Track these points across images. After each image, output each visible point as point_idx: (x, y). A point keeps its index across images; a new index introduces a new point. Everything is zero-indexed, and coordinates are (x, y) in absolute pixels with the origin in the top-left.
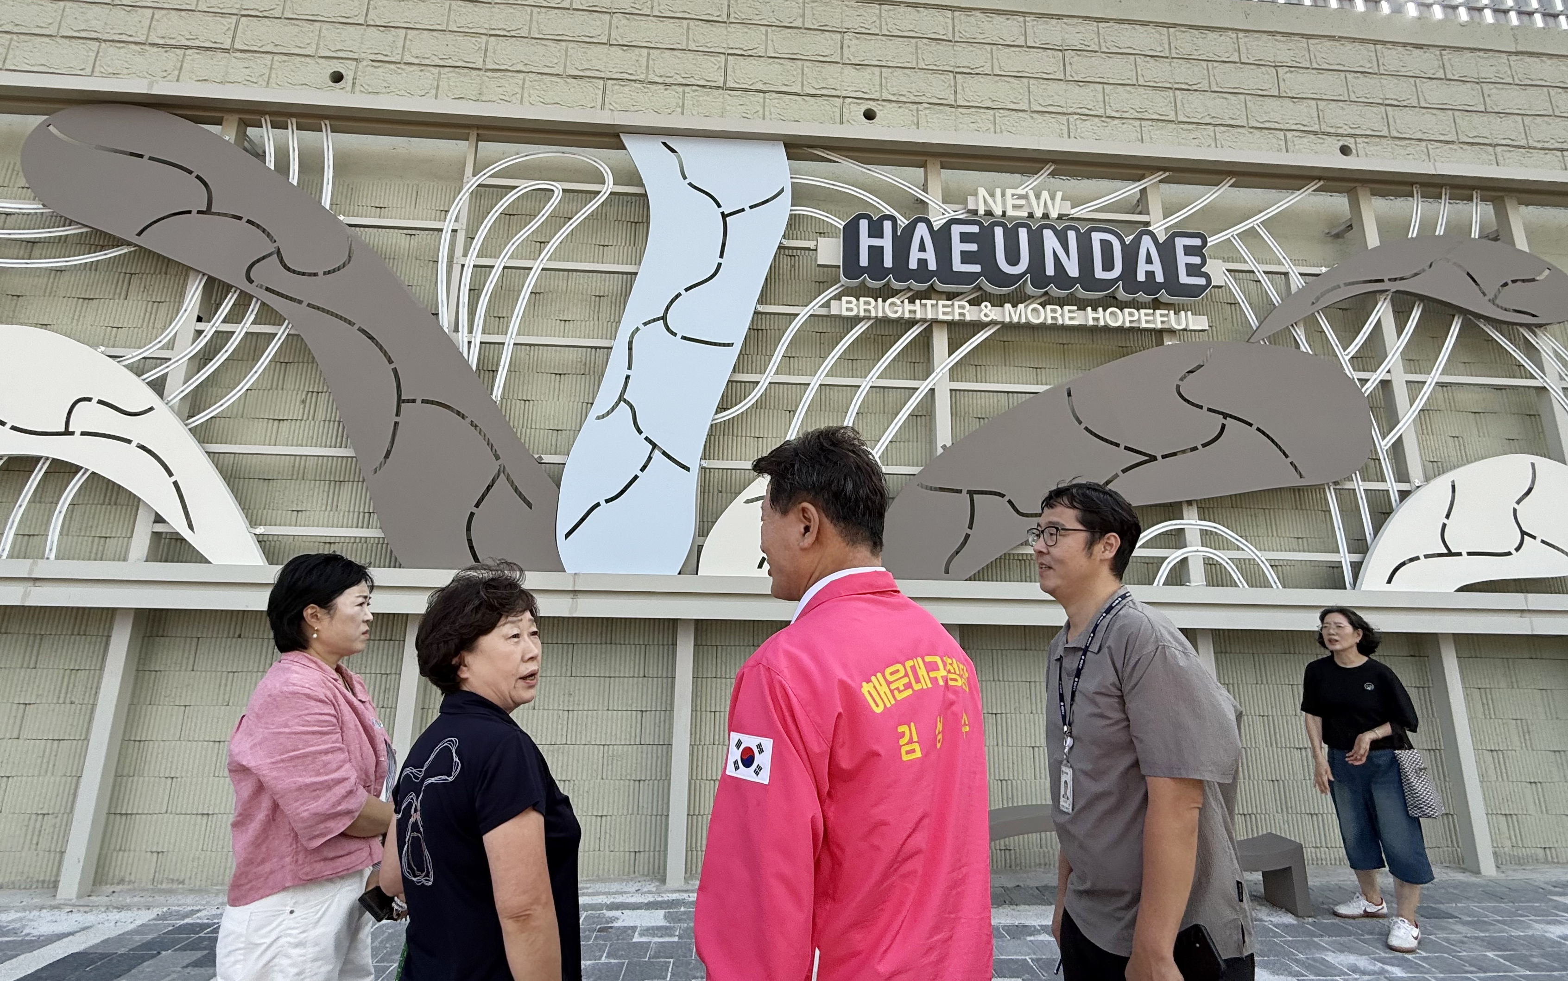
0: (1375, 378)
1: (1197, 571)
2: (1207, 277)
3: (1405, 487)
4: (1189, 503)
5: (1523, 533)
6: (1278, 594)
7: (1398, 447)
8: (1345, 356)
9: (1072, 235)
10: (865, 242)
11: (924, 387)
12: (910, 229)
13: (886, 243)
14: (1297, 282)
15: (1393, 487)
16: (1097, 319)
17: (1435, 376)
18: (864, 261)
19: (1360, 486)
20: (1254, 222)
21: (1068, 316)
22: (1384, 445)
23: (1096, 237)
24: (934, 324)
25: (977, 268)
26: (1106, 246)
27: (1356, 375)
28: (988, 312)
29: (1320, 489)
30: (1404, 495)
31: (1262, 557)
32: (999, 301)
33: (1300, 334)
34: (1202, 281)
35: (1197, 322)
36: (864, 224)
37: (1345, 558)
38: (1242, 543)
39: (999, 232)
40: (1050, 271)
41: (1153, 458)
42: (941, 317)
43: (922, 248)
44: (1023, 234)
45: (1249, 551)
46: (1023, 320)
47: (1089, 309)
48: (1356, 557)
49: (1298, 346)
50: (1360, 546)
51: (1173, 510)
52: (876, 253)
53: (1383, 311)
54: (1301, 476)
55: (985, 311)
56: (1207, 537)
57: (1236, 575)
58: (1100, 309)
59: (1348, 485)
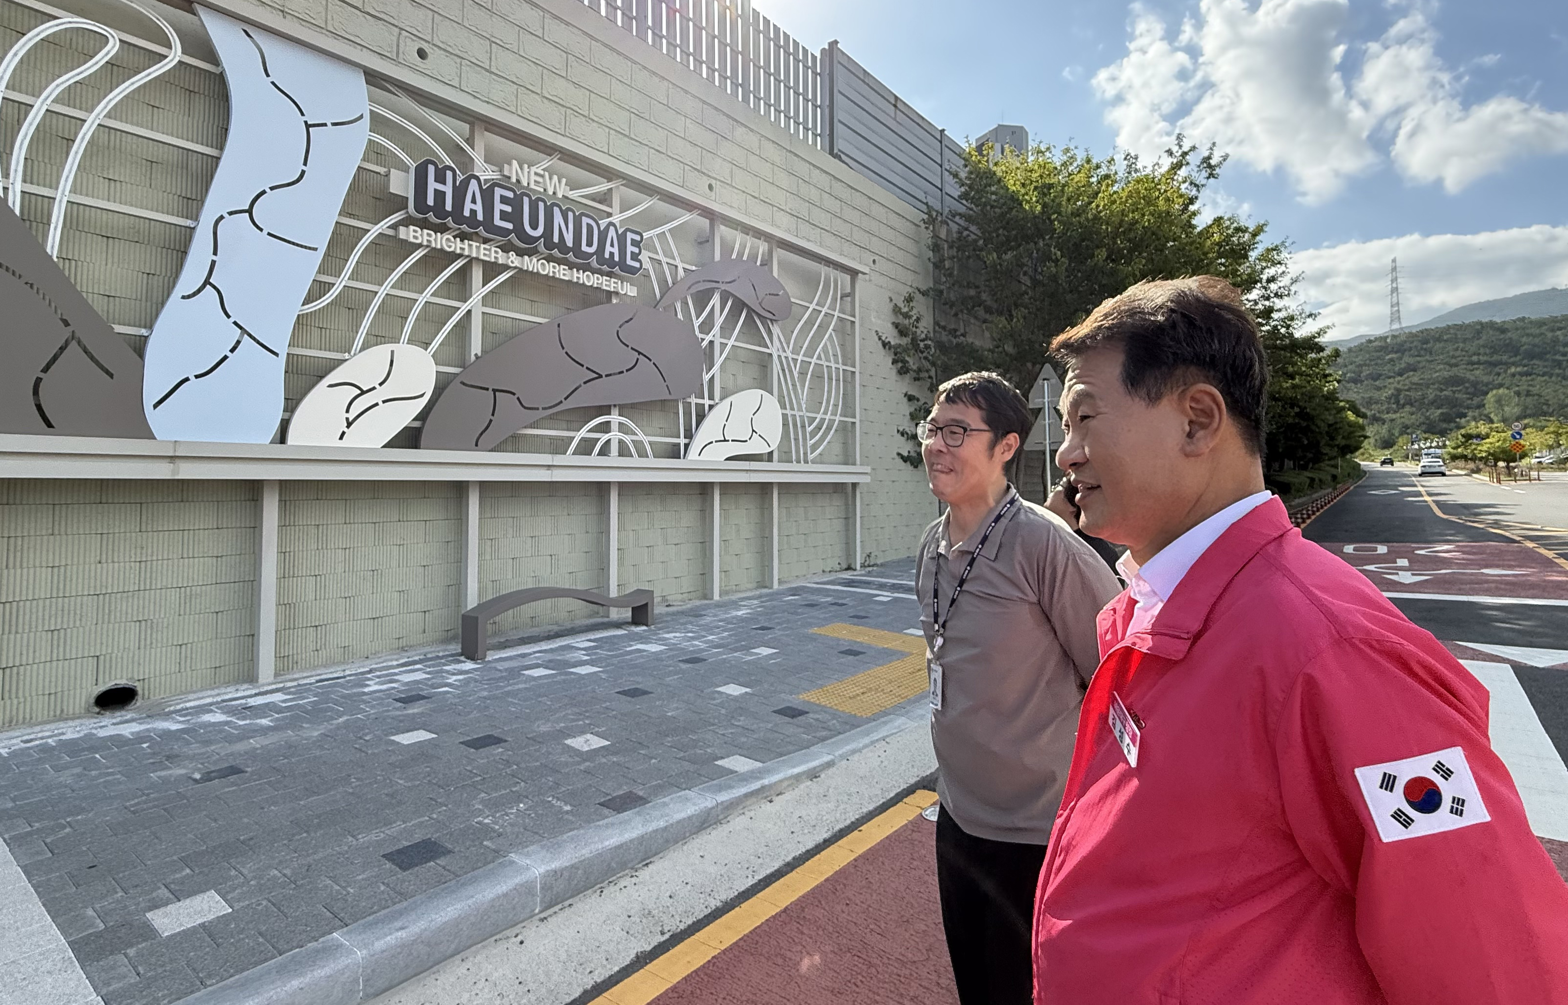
0: (708, 338)
1: (614, 448)
2: (640, 261)
3: (712, 402)
4: (615, 406)
5: (753, 431)
6: (652, 462)
7: (712, 379)
8: (697, 323)
9: (570, 214)
10: (432, 185)
11: (464, 308)
12: (466, 183)
13: (448, 189)
14: (681, 273)
15: (707, 402)
16: (578, 278)
17: (731, 342)
18: (430, 202)
19: (694, 400)
20: (666, 228)
21: (562, 273)
22: (706, 378)
23: (585, 220)
24: (474, 261)
25: (510, 226)
26: (590, 228)
27: (700, 336)
28: (513, 260)
29: (677, 401)
30: (711, 407)
31: (645, 439)
32: (520, 253)
33: (678, 306)
34: (637, 265)
35: (630, 290)
36: (431, 169)
37: (682, 441)
38: (638, 431)
39: (526, 200)
40: (556, 239)
41: (600, 376)
42: (482, 257)
43: (474, 201)
44: (541, 205)
45: (641, 436)
46: (535, 271)
47: (575, 270)
48: (687, 441)
49: (676, 315)
50: (689, 435)
51: (605, 410)
52: (440, 196)
53: (716, 300)
54: (670, 393)
55: (512, 258)
56: (622, 427)
57: (633, 450)
58: (581, 272)
59: (689, 400)
